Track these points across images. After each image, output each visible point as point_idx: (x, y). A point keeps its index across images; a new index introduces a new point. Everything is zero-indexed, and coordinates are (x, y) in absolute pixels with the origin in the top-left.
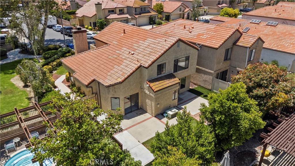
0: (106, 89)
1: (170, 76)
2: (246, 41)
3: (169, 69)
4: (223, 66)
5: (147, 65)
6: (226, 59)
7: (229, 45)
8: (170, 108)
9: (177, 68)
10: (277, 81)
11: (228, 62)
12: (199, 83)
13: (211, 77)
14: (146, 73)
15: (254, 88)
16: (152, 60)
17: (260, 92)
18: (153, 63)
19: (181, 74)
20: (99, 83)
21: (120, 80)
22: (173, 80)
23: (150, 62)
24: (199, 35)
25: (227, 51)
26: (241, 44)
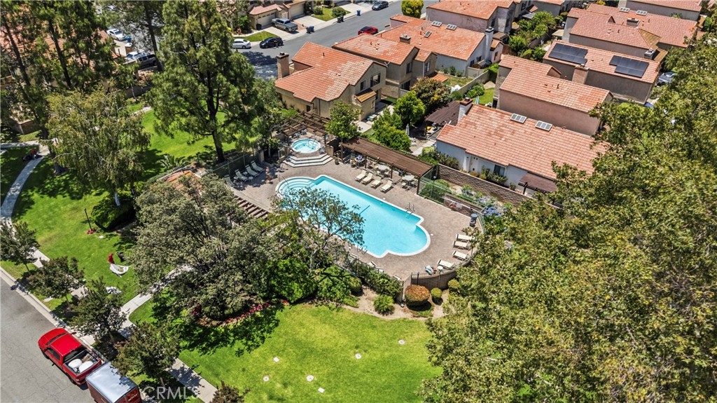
0: (327, 104)
1: (369, 90)
2: (422, 57)
3: (368, 85)
4: (406, 78)
5: (354, 84)
6: (408, 72)
7: (409, 60)
8: (371, 115)
9: (372, 83)
10: (434, 89)
11: (410, 74)
12: (388, 94)
13: (397, 88)
14: (354, 90)
15: (422, 93)
16: (357, 80)
17: (424, 95)
18: (358, 82)
19: (376, 87)
20: (320, 99)
21: (337, 96)
22: (371, 93)
23: (356, 82)
24: (385, 52)
25: (408, 65)
26: (418, 59)
